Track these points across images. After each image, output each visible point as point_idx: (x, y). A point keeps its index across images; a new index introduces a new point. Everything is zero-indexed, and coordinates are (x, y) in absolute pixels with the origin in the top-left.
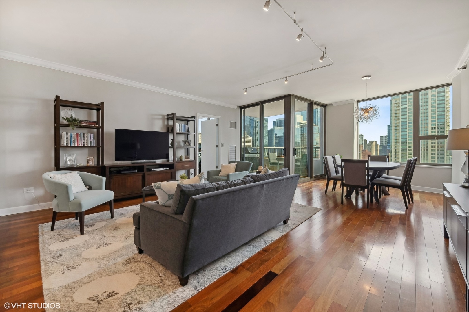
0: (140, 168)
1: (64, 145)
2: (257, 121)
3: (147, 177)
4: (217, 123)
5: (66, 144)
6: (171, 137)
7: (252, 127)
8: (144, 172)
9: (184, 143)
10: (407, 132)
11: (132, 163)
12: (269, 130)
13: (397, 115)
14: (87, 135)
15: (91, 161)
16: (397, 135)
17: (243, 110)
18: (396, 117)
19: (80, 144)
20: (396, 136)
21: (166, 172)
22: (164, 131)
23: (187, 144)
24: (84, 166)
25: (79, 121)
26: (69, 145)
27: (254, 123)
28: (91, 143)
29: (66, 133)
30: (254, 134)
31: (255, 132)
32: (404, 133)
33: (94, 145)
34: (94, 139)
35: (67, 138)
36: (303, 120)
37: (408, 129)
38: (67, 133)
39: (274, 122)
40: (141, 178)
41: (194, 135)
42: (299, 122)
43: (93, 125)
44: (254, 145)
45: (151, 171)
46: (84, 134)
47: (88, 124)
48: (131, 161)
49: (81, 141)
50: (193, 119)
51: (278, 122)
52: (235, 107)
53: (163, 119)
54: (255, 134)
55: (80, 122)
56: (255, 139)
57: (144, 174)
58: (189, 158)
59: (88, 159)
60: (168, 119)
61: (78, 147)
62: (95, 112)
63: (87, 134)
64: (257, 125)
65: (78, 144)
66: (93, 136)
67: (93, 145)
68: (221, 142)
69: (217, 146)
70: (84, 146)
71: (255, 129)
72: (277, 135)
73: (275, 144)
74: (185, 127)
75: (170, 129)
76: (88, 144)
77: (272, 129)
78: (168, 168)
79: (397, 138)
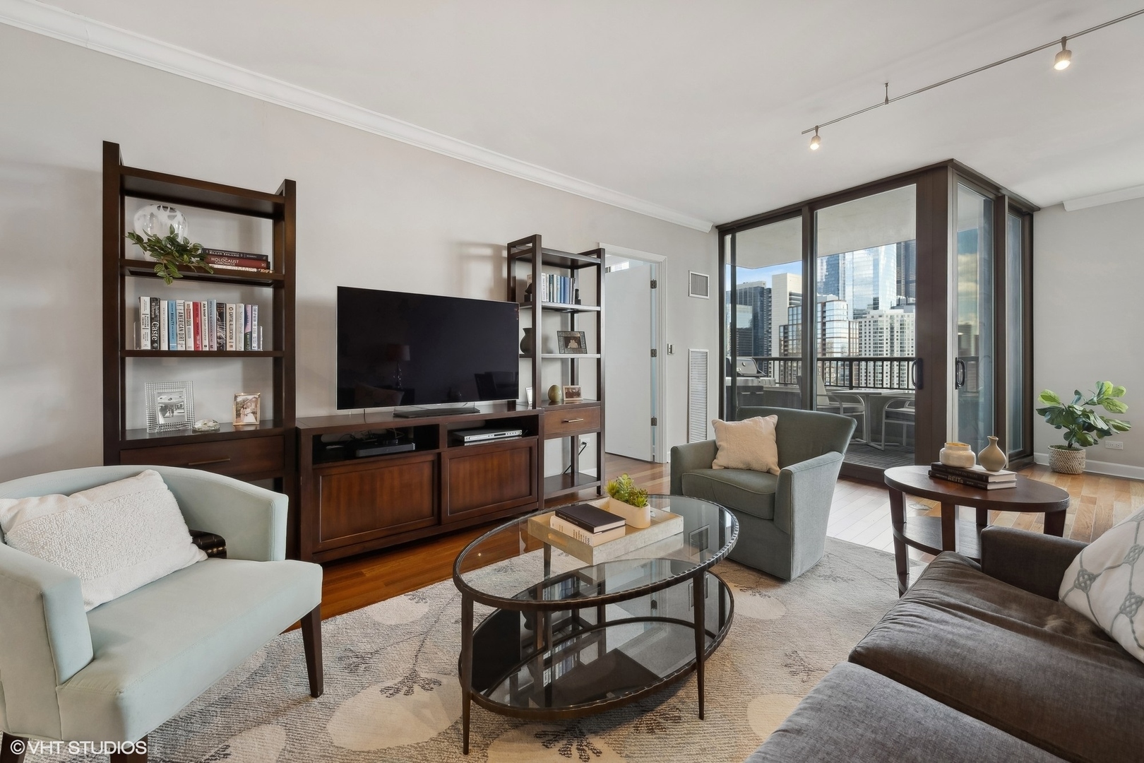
0: (426, 437)
1: (143, 348)
3: (448, 468)
4: (654, 278)
5: (153, 342)
6: (524, 322)
8: (438, 448)
9: (562, 343)
11: (397, 415)
14: (236, 309)
15: (248, 410)
17: (728, 238)
19: (207, 344)
21: (511, 447)
22: (501, 297)
23: (573, 344)
24: (222, 431)
25: (200, 252)
26: (164, 347)
28: (247, 338)
29: (152, 300)
33: (261, 349)
34: (259, 325)
35: (155, 318)
38: (155, 301)
40: (427, 471)
41: (599, 313)
42: (791, 290)
43: (255, 270)
45: (462, 442)
46: (221, 307)
47: (236, 265)
48: (393, 407)
49: (210, 331)
50: (593, 259)
52: (707, 227)
53: (496, 259)
55: (206, 255)
57: (439, 455)
58: (578, 394)
59: (239, 399)
60: (512, 259)
61: (197, 354)
62: (267, 225)
63: (234, 306)
65: (198, 342)
66: (256, 314)
67: (255, 346)
68: (668, 339)
69: (653, 353)
70: (222, 353)
74: (567, 286)
75: (519, 295)
76: (236, 344)
78: (518, 432)
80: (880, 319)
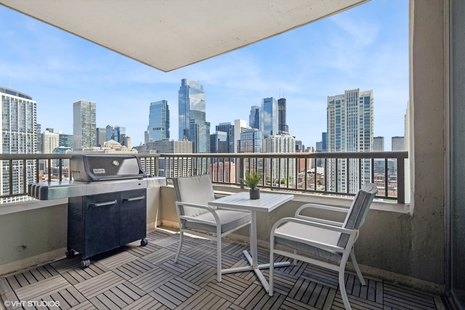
2: (198, 125)
7: (192, 131)
10: (340, 138)
12: (211, 135)
13: (333, 122)
16: (333, 141)
18: (331, 124)
20: (331, 142)
27: (195, 127)
30: (194, 139)
31: (196, 137)
32: (338, 140)
36: (247, 126)
37: (341, 136)
39: (216, 126)
42: (243, 127)
44: (195, 150)
51: (220, 127)
54: (196, 139)
56: (196, 145)
64: (198, 129)
71: (196, 133)
72: (220, 141)
73: (217, 150)
77: (215, 134)
79: (333, 144)
80: (273, 138)
